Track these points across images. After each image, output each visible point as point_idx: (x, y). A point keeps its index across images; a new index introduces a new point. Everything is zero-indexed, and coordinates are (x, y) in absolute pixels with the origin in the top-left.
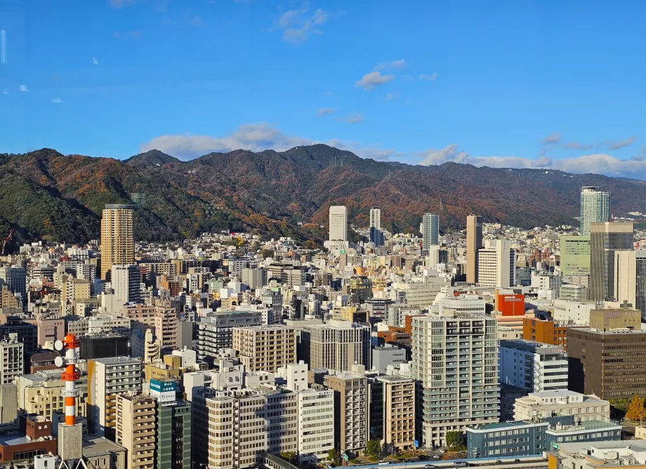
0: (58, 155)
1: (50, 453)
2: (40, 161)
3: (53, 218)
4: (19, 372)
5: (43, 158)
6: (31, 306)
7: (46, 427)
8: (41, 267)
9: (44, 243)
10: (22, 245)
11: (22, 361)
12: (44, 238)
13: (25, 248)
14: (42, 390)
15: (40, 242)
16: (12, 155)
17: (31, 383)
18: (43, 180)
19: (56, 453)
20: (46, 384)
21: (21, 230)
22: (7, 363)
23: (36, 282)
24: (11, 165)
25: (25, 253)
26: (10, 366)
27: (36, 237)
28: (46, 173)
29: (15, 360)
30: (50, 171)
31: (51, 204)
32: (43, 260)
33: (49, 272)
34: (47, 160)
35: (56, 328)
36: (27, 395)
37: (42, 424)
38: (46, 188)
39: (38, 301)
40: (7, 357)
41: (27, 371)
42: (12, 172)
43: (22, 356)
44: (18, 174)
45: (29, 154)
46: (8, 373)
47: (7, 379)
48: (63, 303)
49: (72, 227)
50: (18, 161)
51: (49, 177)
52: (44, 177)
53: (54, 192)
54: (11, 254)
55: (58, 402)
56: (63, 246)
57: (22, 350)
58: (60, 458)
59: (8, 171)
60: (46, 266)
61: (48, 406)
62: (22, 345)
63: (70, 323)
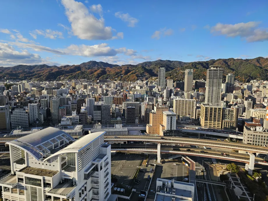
0: (263, 58)
1: (261, 126)
2: (258, 60)
3: (260, 74)
4: (251, 108)
5: (259, 60)
6: (254, 94)
7: (259, 121)
8: (256, 85)
9: (257, 80)
10: (251, 80)
11: (252, 106)
12: (257, 79)
13: (252, 81)
14: (257, 113)
15: (256, 80)
16: (250, 59)
17: (254, 111)
18: (258, 65)
19: (262, 127)
20: (259, 111)
21: (251, 77)
22: (248, 105)
23: (254, 89)
24: (250, 62)
25: (251, 82)
26: (249, 106)
27: (255, 79)
28: (259, 63)
29: (250, 105)
30: (260, 62)
31: (260, 70)
32: (257, 84)
33: (258, 87)
34: (260, 60)
35: (260, 100)
36: (253, 113)
37: (258, 120)
38: (259, 67)
39: (255, 93)
40: (248, 104)
41: (253, 108)
42: (250, 63)
43: (252, 104)
44: (252, 64)
45: (255, 59)
46: (248, 108)
47: (248, 109)
48: (263, 94)
49: (265, 76)
50: (251, 60)
51: (260, 64)
52: (259, 64)
53: (261, 68)
54: (248, 82)
55: (262, 116)
56: (262, 81)
57: (252, 103)
58: (264, 128)
59: (249, 63)
60: (257, 85)
61: (259, 117)
62: (252, 102)
63: (265, 99)
